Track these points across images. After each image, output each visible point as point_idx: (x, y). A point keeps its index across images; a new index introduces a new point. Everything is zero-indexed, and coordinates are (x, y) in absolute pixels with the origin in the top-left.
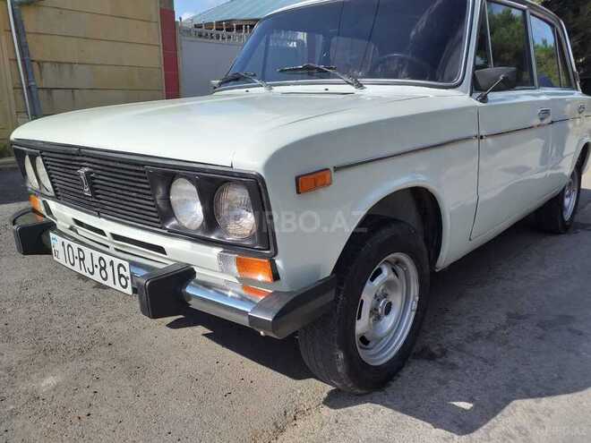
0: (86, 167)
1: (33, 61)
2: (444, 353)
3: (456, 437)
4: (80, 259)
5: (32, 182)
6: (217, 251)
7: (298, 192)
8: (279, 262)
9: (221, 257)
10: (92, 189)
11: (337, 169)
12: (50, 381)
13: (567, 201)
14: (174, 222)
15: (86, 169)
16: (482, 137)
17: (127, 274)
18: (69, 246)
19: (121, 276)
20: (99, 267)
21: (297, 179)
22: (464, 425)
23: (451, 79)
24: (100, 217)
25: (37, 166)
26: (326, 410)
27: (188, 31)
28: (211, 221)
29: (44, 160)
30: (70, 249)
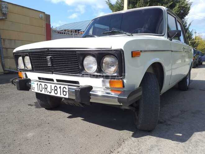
0: (49, 55)
2: (165, 121)
4: (45, 88)
6: (101, 79)
7: (132, 57)
8: (125, 81)
9: (103, 81)
10: (52, 63)
11: (141, 51)
13: (187, 80)
15: (50, 56)
16: (172, 51)
17: (67, 90)
19: (64, 91)
20: (54, 90)
21: (132, 52)
23: (161, 34)
24: (52, 73)
25: (25, 59)
27: (55, 31)
28: (100, 70)
29: (30, 57)
30: (41, 85)
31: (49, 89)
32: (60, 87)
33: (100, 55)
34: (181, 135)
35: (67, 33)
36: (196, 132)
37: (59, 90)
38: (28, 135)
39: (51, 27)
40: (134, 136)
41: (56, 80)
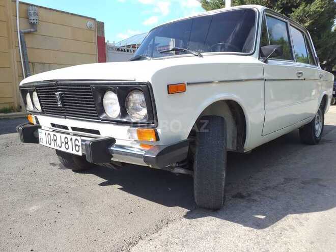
0: (59, 91)
1: (29, 62)
2: (249, 195)
3: (255, 230)
4: (55, 140)
5: (30, 107)
6: (127, 127)
7: (169, 93)
8: (159, 131)
9: (129, 131)
10: (62, 103)
11: (188, 84)
12: (35, 208)
13: (317, 127)
14: (104, 115)
15: (60, 93)
16: (266, 80)
17: (80, 144)
18: (49, 134)
19: (76, 145)
20: (64, 143)
21: (168, 86)
22: (260, 225)
23: (248, 51)
24: (65, 118)
25: (33, 97)
26: (185, 220)
27: (112, 48)
28: (124, 112)
29: (37, 92)
30: (49, 136)
31: (58, 142)
32: (71, 139)
33: (124, 91)
34: (263, 217)
35: (132, 51)
36: (291, 214)
37: (70, 143)
38: (31, 209)
39: (106, 41)
40: (187, 216)
41: (72, 127)
